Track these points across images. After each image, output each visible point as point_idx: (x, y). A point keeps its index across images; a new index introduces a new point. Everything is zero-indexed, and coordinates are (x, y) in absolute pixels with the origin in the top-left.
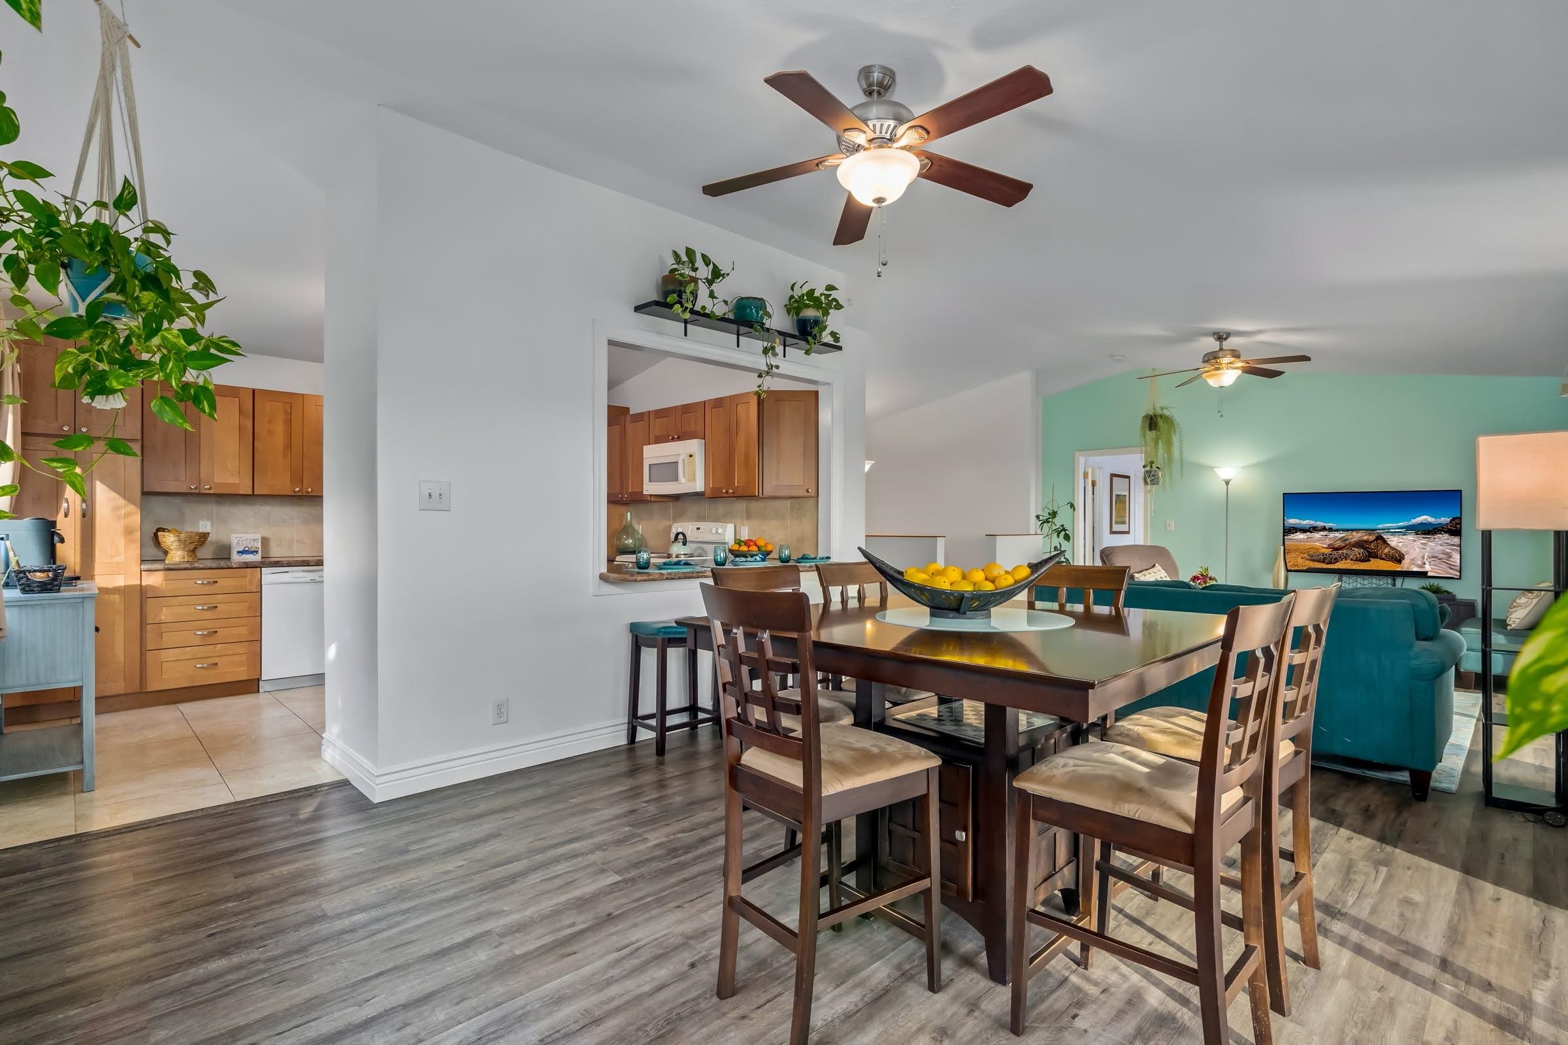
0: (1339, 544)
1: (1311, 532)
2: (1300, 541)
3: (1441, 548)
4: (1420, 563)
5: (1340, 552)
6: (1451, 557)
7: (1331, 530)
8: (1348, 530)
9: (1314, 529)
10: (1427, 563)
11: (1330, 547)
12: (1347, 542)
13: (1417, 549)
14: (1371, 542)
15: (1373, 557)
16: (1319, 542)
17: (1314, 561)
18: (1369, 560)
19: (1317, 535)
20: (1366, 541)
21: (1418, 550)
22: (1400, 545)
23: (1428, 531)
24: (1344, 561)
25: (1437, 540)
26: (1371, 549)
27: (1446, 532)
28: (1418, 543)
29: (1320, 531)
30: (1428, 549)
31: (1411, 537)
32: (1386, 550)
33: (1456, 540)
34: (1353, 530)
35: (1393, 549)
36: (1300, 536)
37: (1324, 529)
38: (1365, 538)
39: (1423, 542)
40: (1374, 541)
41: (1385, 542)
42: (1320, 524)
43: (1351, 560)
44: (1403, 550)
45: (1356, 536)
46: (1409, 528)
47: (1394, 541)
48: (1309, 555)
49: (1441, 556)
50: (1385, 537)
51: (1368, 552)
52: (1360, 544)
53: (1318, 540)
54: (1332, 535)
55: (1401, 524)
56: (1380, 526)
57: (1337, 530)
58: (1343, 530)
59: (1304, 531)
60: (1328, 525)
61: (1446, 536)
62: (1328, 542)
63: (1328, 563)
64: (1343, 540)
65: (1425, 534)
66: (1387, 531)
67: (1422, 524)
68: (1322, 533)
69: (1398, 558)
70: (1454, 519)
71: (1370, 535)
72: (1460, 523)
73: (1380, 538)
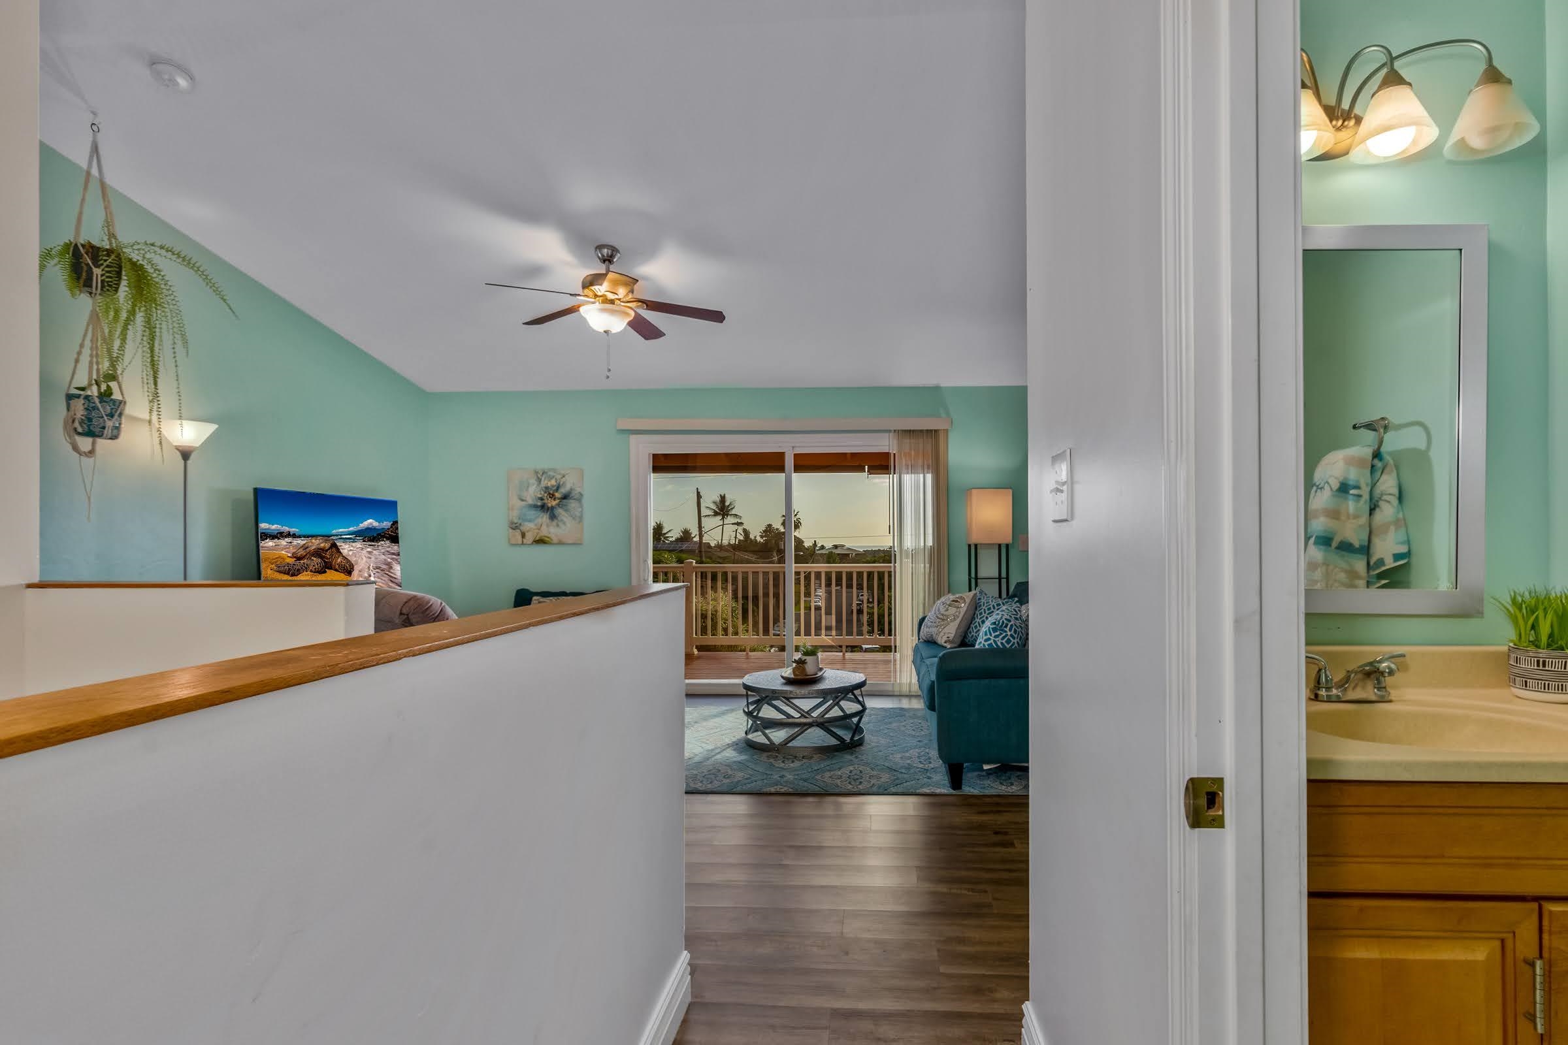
0: (301, 552)
1: (279, 539)
2: (269, 548)
3: (383, 557)
4: (366, 575)
5: (302, 562)
6: (391, 568)
7: (294, 536)
9: (281, 535)
10: (372, 575)
13: (364, 558)
14: (327, 551)
15: (329, 569)
17: (280, 572)
18: (325, 572)
19: (283, 542)
20: (323, 549)
22: (351, 553)
23: (373, 537)
25: (380, 548)
26: (327, 559)
27: (388, 539)
28: (364, 552)
29: (286, 537)
30: (373, 559)
31: (359, 545)
33: (395, 548)
34: (312, 536)
35: (345, 558)
36: (272, 543)
37: (289, 535)
38: (322, 545)
39: (369, 550)
40: (329, 549)
42: (286, 529)
43: (311, 571)
44: (353, 560)
45: (315, 543)
46: (358, 534)
47: (346, 549)
48: (276, 566)
49: (384, 567)
50: (338, 544)
51: (324, 561)
52: (318, 553)
53: (285, 548)
55: (351, 529)
56: (334, 532)
57: (299, 537)
59: (275, 537)
60: (293, 530)
61: (387, 543)
62: (292, 550)
63: (292, 575)
64: (305, 547)
65: (371, 541)
66: (340, 536)
67: (368, 529)
68: (287, 539)
70: (393, 524)
72: (397, 529)
73: (334, 545)
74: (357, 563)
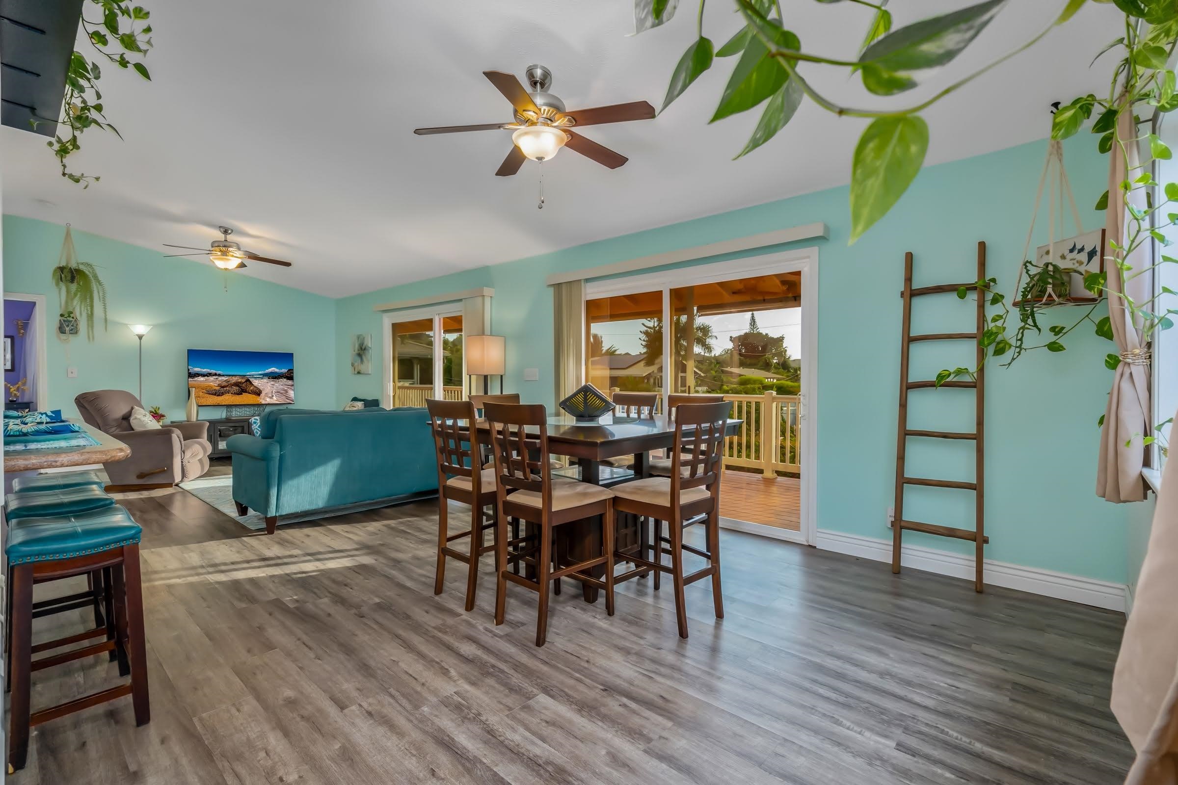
0: (224, 384)
1: (208, 376)
2: (201, 381)
3: (282, 387)
4: (270, 395)
5: (225, 389)
6: (287, 392)
7: (220, 375)
8: (229, 376)
9: (210, 375)
10: (274, 397)
11: (219, 385)
12: (229, 383)
14: (243, 383)
15: (244, 392)
16: (213, 382)
17: (209, 394)
18: (242, 394)
19: (212, 378)
20: (240, 383)
21: (269, 388)
22: (260, 385)
23: (275, 377)
24: (227, 394)
25: (280, 382)
26: (243, 387)
27: (285, 378)
28: (269, 384)
29: (213, 375)
30: (275, 387)
31: (265, 380)
32: (252, 388)
33: (290, 382)
34: (233, 376)
35: (256, 387)
36: (201, 379)
37: (216, 375)
38: (240, 380)
39: (272, 383)
40: (245, 382)
41: (251, 383)
42: (213, 371)
43: (232, 393)
44: (261, 388)
45: (234, 380)
46: (265, 375)
47: (256, 383)
48: (207, 390)
49: (282, 392)
50: (251, 380)
51: (241, 389)
52: (237, 384)
53: (212, 382)
54: (220, 378)
55: (260, 372)
56: (248, 374)
57: (223, 376)
58: (227, 376)
59: (203, 375)
60: (218, 372)
61: (285, 380)
62: (218, 382)
63: (218, 396)
64: (227, 381)
65: (273, 379)
66: (252, 376)
67: (271, 373)
68: (214, 377)
69: (258, 393)
70: (289, 370)
71: (242, 379)
72: (293, 373)
73: (248, 380)
74: (264, 389)
